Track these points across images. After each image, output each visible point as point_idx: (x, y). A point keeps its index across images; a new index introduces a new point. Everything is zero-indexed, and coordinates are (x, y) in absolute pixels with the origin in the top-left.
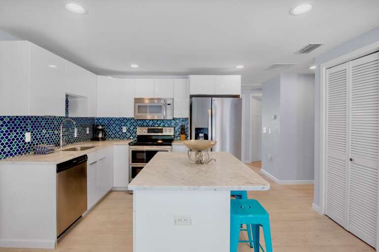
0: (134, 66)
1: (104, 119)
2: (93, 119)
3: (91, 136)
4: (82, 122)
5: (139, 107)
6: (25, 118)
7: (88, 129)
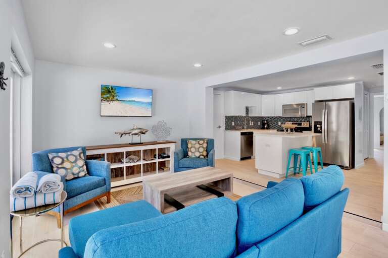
0: (279, 88)
1: (268, 117)
2: (262, 117)
3: (261, 127)
4: (255, 119)
5: (285, 110)
6: (232, 117)
7: (259, 123)
